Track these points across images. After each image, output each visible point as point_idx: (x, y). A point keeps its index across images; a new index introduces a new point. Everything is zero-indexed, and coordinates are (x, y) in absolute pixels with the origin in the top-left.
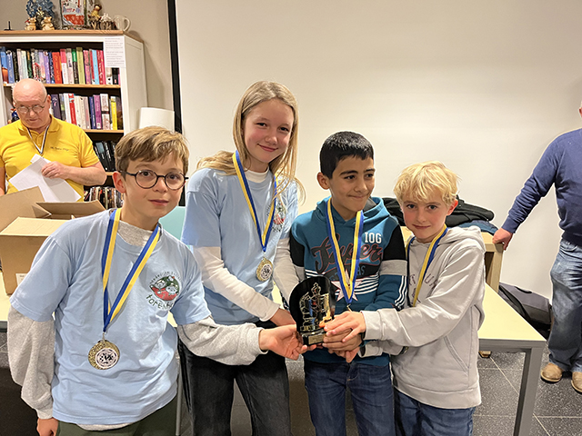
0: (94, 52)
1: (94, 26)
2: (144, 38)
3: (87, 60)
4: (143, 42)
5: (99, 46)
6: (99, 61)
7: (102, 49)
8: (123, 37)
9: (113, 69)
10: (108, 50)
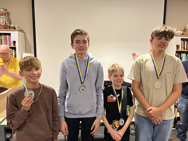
0: (8, 36)
1: (8, 28)
2: (25, 31)
3: (5, 38)
4: (24, 33)
5: (9, 34)
6: (9, 39)
7: (10, 35)
8: (17, 32)
9: (14, 41)
10: (12, 35)
